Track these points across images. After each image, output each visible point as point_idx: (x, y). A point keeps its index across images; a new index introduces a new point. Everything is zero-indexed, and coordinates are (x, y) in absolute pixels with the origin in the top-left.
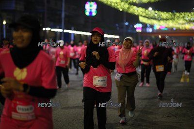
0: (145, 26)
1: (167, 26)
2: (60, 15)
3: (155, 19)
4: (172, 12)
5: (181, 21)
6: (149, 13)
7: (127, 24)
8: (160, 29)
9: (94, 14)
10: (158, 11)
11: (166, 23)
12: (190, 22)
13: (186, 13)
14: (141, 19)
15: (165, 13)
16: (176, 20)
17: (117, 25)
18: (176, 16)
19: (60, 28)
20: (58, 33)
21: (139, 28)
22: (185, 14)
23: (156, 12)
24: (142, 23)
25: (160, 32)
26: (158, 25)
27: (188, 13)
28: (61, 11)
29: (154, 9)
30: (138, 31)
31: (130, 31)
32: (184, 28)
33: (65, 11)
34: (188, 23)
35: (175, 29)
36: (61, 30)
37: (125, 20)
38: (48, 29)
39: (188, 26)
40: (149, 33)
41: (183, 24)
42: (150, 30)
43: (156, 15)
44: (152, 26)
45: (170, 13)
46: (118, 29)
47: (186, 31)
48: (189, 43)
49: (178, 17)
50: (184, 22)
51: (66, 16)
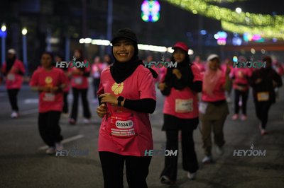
0: (230, 35)
1: (263, 36)
2: (105, 20)
3: (244, 24)
4: (271, 15)
6: (237, 17)
8: (253, 41)
9: (155, 18)
10: (250, 13)
11: (262, 30)
14: (225, 25)
15: (261, 16)
16: (277, 26)
17: (189, 34)
18: (277, 21)
19: (105, 39)
20: (103, 48)
21: (222, 39)
23: (248, 14)
24: (227, 32)
25: (253, 44)
26: (249, 35)
28: (106, 14)
29: (245, 10)
30: (220, 43)
31: (208, 43)
35: (275, 40)
38: (88, 40)
40: (237, 46)
42: (238, 42)
43: (247, 19)
44: (241, 36)
45: (269, 17)
49: (281, 23)
51: (115, 22)
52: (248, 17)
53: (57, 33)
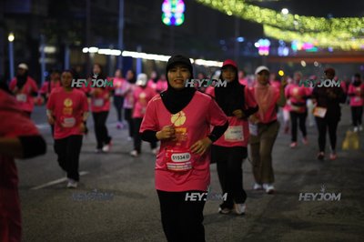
0: (275, 43)
1: (316, 44)
2: (116, 23)
3: (293, 30)
4: (327, 17)
5: (344, 34)
6: (283, 19)
7: (241, 39)
8: (303, 50)
9: (179, 21)
10: (300, 15)
11: (315, 37)
12: (360, 35)
13: (352, 19)
14: (268, 30)
15: (313, 18)
16: (334, 32)
17: (222, 42)
18: (333, 25)
19: (116, 48)
20: (113, 58)
21: (264, 48)
22: (350, 22)
23: (297, 16)
24: (270, 39)
25: (303, 54)
26: (299, 42)
27: (356, 19)
28: (117, 15)
29: (293, 12)
30: (262, 52)
31: (247, 53)
32: (348, 48)
33: (125, 16)
34: (356, 38)
35: (331, 49)
36: (117, 53)
37: (237, 33)
38: (93, 50)
39: (356, 44)
40: (283, 57)
41: (347, 39)
42: (285, 52)
43: (296, 23)
44: (288, 44)
45: (323, 19)
46: (224, 49)
47: (352, 54)
48: (358, 76)
49: (338, 28)
50: (349, 35)
51: (127, 26)
52: (297, 20)
53: (54, 39)
